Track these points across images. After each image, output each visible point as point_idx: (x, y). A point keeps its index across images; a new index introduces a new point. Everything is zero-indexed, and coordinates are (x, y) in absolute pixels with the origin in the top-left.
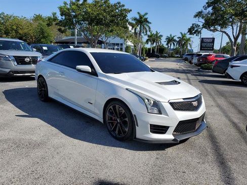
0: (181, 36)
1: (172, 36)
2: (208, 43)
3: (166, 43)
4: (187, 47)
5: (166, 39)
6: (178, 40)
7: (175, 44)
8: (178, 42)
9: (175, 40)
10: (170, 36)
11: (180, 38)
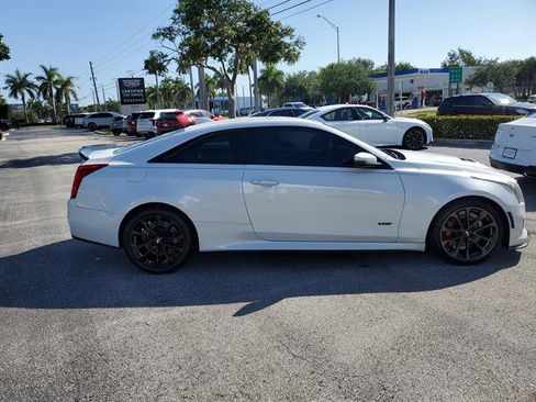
0: (44, 75)
1: (22, 75)
2: (134, 88)
3: (8, 91)
4: (68, 98)
5: (8, 81)
6: (39, 83)
7: (35, 93)
8: (41, 88)
9: (31, 85)
10: (15, 75)
11: (42, 78)
